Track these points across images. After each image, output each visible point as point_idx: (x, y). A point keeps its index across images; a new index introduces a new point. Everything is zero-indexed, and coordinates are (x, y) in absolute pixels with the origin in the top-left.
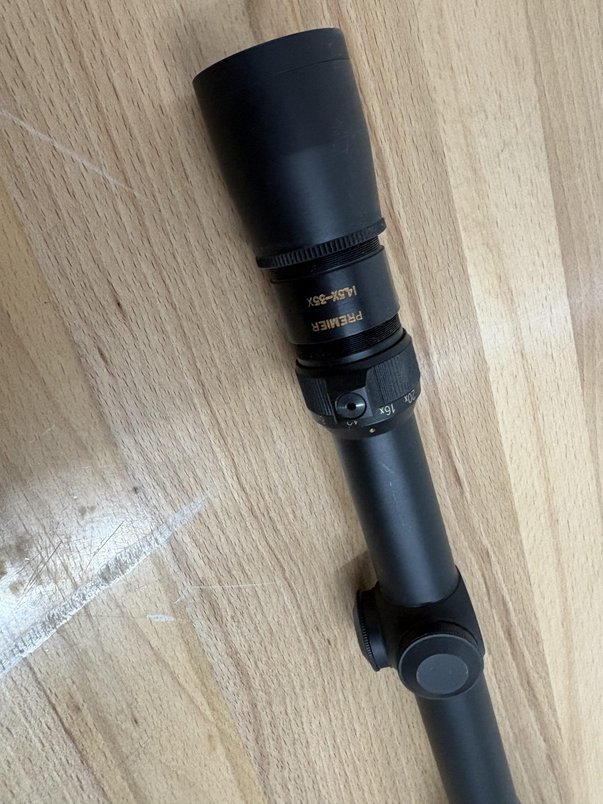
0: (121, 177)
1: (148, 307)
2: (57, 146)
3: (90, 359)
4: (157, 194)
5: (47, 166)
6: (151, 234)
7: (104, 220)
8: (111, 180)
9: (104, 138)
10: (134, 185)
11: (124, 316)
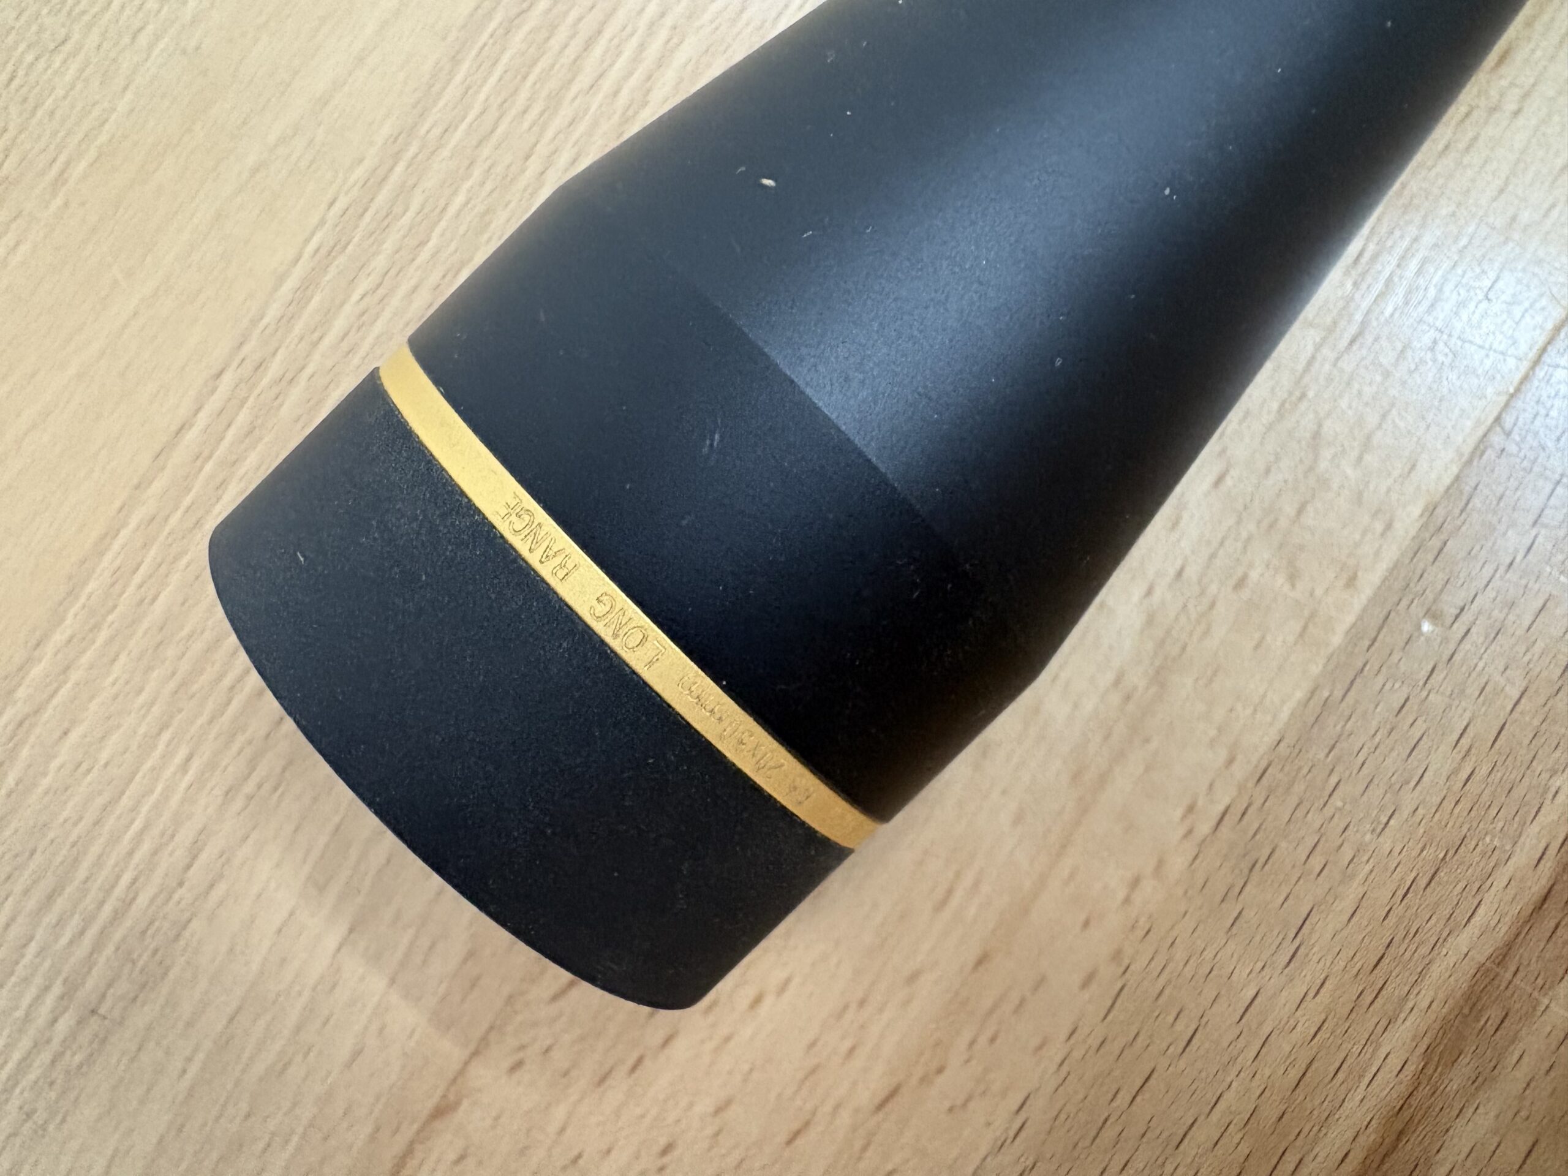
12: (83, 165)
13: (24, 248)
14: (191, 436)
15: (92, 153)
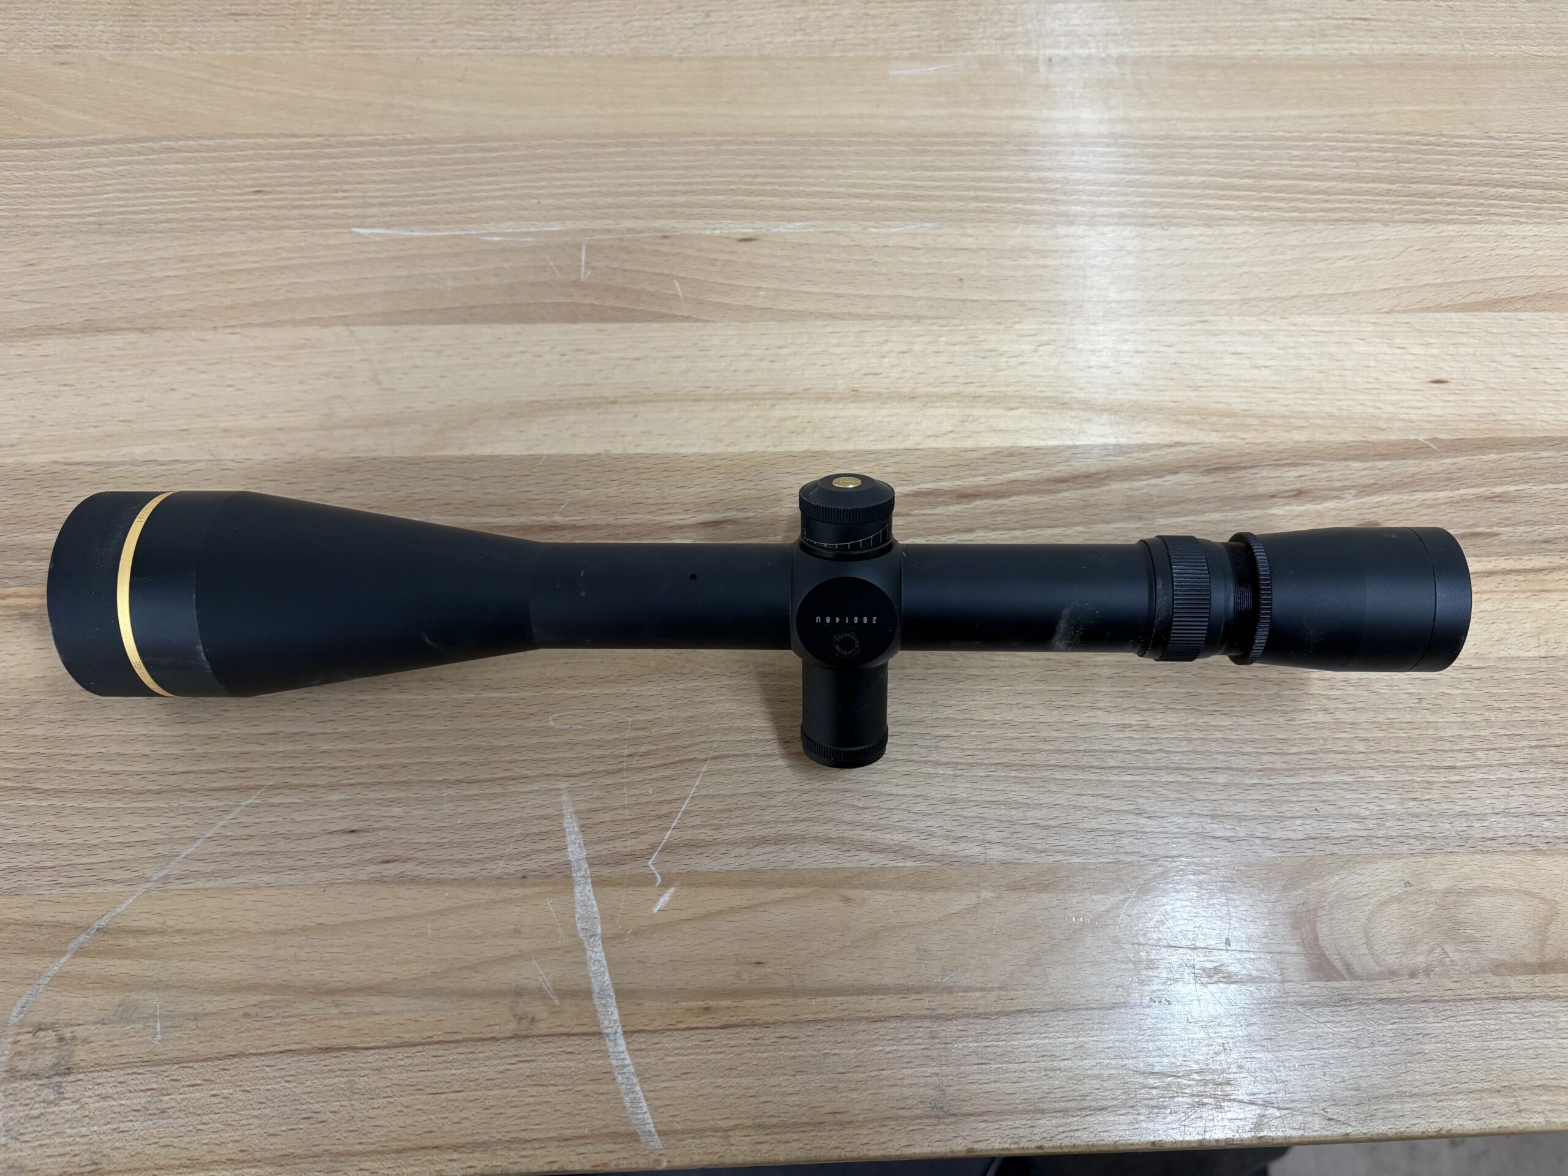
0: (252, 791)
1: (366, 807)
2: (208, 835)
3: (387, 873)
4: (277, 765)
5: (220, 849)
6: (306, 782)
7: (280, 819)
8: (250, 801)
9: (217, 794)
10: (262, 783)
11: (364, 831)
12: (361, 51)
13: (323, 51)
14: (294, 140)
15: (366, 52)
